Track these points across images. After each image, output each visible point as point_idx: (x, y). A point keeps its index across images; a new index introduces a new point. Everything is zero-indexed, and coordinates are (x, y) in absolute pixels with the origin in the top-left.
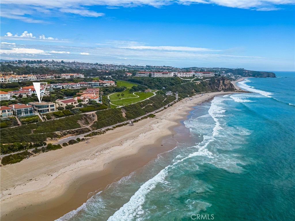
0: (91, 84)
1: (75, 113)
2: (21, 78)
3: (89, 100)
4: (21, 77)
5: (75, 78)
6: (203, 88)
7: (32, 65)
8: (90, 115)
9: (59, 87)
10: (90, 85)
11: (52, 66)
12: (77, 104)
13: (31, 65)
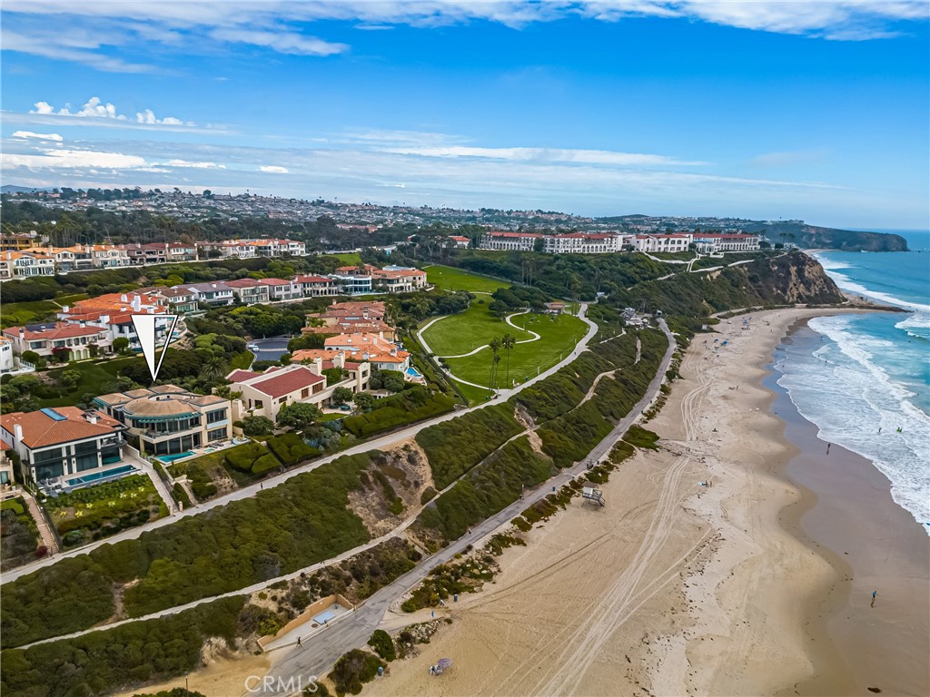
0: (344, 282)
1: (324, 445)
2: (65, 260)
3: (374, 367)
4: (65, 256)
5: (272, 258)
6: (732, 294)
7: (108, 203)
8: (399, 457)
9: (220, 296)
10: (340, 286)
11: (176, 209)
12: (327, 392)
13: (103, 205)
